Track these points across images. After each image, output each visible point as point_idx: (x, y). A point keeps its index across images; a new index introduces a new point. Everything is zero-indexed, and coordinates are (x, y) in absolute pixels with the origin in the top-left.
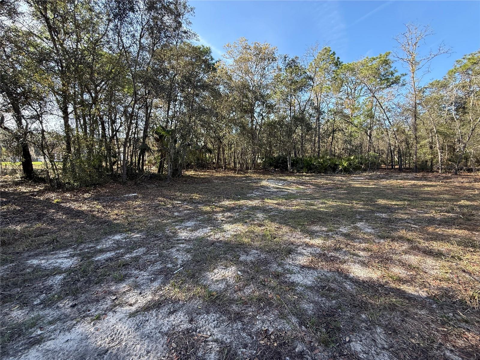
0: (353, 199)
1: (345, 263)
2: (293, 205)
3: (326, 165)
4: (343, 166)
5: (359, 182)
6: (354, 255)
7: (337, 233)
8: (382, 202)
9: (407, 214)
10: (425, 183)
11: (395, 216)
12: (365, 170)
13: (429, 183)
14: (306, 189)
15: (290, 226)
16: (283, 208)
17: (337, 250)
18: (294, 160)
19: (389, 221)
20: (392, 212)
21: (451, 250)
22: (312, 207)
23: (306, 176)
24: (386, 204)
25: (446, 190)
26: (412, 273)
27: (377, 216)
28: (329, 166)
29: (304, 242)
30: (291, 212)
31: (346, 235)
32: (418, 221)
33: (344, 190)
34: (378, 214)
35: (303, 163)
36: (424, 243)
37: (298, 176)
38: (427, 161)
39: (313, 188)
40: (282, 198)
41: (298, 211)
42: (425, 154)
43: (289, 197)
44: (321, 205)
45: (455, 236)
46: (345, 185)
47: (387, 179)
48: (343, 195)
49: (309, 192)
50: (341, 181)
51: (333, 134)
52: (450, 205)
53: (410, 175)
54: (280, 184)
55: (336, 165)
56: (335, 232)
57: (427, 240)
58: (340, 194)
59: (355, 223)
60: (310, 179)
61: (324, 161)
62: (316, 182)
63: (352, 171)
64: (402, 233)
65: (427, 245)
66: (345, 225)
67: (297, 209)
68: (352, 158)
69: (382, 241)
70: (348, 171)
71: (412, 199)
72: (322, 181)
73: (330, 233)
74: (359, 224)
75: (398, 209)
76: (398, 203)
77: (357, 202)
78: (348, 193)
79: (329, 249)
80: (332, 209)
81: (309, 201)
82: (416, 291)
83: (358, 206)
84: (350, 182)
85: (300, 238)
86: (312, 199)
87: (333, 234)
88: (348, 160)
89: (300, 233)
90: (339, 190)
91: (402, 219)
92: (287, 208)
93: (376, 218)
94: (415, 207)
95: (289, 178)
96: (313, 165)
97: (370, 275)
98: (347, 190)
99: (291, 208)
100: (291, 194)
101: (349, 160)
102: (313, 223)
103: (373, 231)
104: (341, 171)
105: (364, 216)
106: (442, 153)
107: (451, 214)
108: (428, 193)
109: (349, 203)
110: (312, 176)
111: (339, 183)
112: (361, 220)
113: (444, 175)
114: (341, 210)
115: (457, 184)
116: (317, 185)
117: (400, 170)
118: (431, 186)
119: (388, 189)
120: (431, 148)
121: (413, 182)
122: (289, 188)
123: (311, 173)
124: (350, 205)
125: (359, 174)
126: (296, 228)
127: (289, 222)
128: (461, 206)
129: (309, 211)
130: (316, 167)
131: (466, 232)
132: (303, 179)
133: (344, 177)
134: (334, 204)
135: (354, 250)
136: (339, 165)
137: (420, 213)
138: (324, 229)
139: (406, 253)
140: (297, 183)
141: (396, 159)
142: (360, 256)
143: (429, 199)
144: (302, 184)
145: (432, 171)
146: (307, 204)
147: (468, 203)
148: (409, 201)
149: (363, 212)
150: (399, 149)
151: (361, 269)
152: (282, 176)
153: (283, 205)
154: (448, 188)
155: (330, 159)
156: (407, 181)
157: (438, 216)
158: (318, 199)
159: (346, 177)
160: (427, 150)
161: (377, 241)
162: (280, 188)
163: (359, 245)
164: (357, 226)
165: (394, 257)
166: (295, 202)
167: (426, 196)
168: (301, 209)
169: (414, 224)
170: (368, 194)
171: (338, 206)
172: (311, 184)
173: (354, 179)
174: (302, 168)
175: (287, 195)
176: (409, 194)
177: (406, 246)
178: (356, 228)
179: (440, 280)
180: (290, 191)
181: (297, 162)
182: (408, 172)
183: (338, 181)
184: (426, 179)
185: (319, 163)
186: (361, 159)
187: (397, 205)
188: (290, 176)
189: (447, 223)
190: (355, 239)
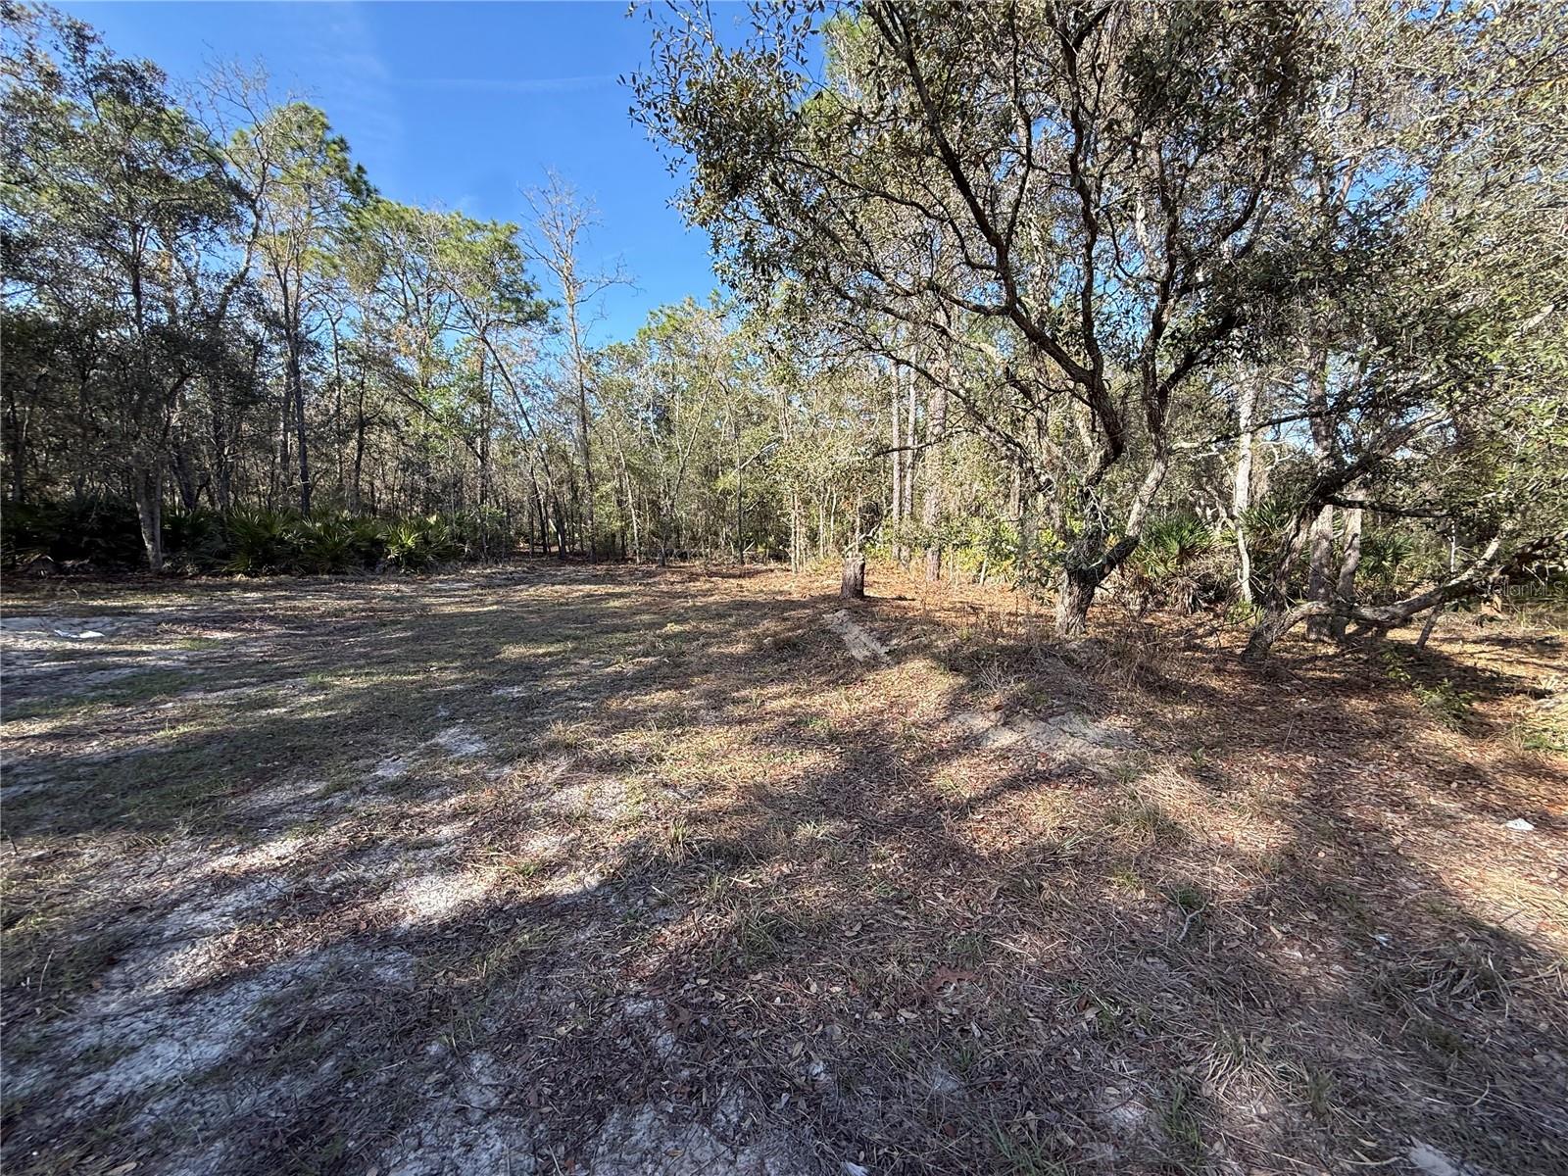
0: (431, 656)
1: (385, 889)
2: (158, 724)
3: (337, 545)
4: (402, 546)
5: (455, 596)
6: (418, 847)
7: (364, 791)
8: (513, 652)
9: (570, 674)
10: (611, 589)
11: (544, 686)
12: (473, 560)
13: (618, 590)
14: (243, 643)
15: (128, 825)
16: (93, 747)
17: (355, 853)
18: (177, 523)
19: (528, 705)
20: (536, 678)
21: (647, 745)
22: (264, 713)
23: (246, 588)
24: (522, 656)
25: (646, 604)
26: (572, 835)
27: (497, 697)
28: (351, 545)
29: (208, 877)
30: (142, 759)
31: (395, 788)
32: (591, 690)
33: (405, 630)
34: (500, 692)
35: (231, 535)
36: (600, 744)
37: (207, 588)
38: (614, 536)
39: (279, 636)
40: (93, 701)
41: (185, 746)
42: (609, 516)
43: (147, 685)
44: (304, 700)
45: (655, 708)
46: (408, 611)
47: (532, 584)
48: (397, 646)
49: (255, 651)
50: (397, 599)
51: (361, 433)
52: (650, 636)
53: (585, 571)
54: (91, 634)
55: (379, 545)
56: (356, 789)
57: (605, 733)
58: (390, 644)
59: (433, 736)
60: (264, 600)
61: (326, 527)
62: (294, 608)
63: (432, 565)
64: (558, 730)
65: (605, 746)
66: (399, 750)
67: (183, 739)
68: (433, 520)
69: (507, 770)
70: (420, 564)
71: (583, 634)
72: (321, 602)
73: (337, 800)
74: (443, 738)
75: (551, 665)
76: (551, 649)
77: (443, 664)
78: (416, 639)
79: (326, 862)
80: (351, 704)
81: (252, 691)
82: (580, 881)
83: (446, 675)
84: (427, 600)
85: (189, 864)
86: (268, 679)
87: (347, 800)
88: (418, 528)
89: (186, 844)
90: (388, 629)
91: (558, 693)
92: (122, 742)
93: (494, 704)
94: (587, 654)
95: (151, 603)
96: (281, 541)
97: (465, 894)
98: (412, 629)
99: (143, 739)
100: (157, 671)
101: (421, 526)
102: (264, 778)
103: (484, 746)
104: (396, 563)
105: (461, 708)
106: (639, 516)
107: (650, 659)
108: (614, 614)
109: (415, 673)
110: (278, 586)
111: (387, 604)
112: (450, 721)
113: (644, 567)
114: (388, 699)
115: (664, 587)
116: (298, 622)
117: (563, 558)
118: (622, 595)
119: (532, 612)
120: (620, 503)
121: (587, 588)
122: (145, 648)
123: (274, 573)
124: (420, 677)
125: (457, 571)
126: (168, 827)
127: (125, 810)
128: (667, 638)
129: (245, 731)
130: (296, 552)
131: (672, 693)
132: (231, 601)
133: (406, 583)
134: (362, 683)
135: (421, 831)
136: (388, 542)
137: (596, 667)
138: (313, 788)
139: (562, 785)
140: (195, 621)
141: (553, 528)
142: (439, 845)
143: (615, 629)
144: (222, 622)
145: (625, 561)
146: (238, 707)
147: (677, 628)
148: (576, 638)
149: (460, 692)
150: (556, 503)
151: (440, 885)
152: (109, 594)
153: (94, 736)
154: (648, 599)
155: (352, 522)
156: (575, 587)
157: (629, 668)
158: (295, 675)
159: (414, 582)
160: (611, 507)
161: (492, 775)
162: (89, 654)
163: (440, 807)
164: (437, 745)
165: (536, 806)
166: (171, 708)
167: (609, 621)
168: (204, 729)
169: (583, 700)
170: (478, 632)
171: (376, 687)
172: (272, 620)
173: (439, 590)
174: (225, 555)
175: (129, 682)
176: (576, 621)
177: (563, 764)
178: (433, 751)
179: (626, 828)
180: (151, 661)
181: (198, 529)
182: (578, 563)
183: (385, 598)
184: (612, 579)
185: (307, 534)
186: (460, 525)
187: (549, 654)
188: (159, 590)
189: (644, 680)
190: (427, 789)
